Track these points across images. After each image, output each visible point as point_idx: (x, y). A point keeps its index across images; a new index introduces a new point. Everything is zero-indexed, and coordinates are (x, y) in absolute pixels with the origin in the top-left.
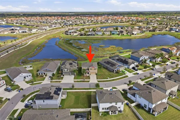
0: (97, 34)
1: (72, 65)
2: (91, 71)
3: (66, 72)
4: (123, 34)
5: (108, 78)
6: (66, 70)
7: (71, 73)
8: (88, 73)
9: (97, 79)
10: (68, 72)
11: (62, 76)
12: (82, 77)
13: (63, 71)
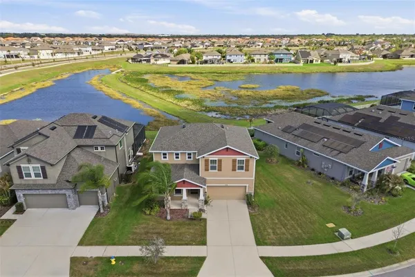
0: (229, 60)
1: (88, 142)
2: (210, 176)
3: (35, 186)
4: (312, 61)
5: (341, 237)
6: (32, 168)
7: (69, 193)
8: (194, 193)
9: (259, 242)
10: (52, 187)
11: (9, 214)
12: (148, 220)
13: (16, 180)
